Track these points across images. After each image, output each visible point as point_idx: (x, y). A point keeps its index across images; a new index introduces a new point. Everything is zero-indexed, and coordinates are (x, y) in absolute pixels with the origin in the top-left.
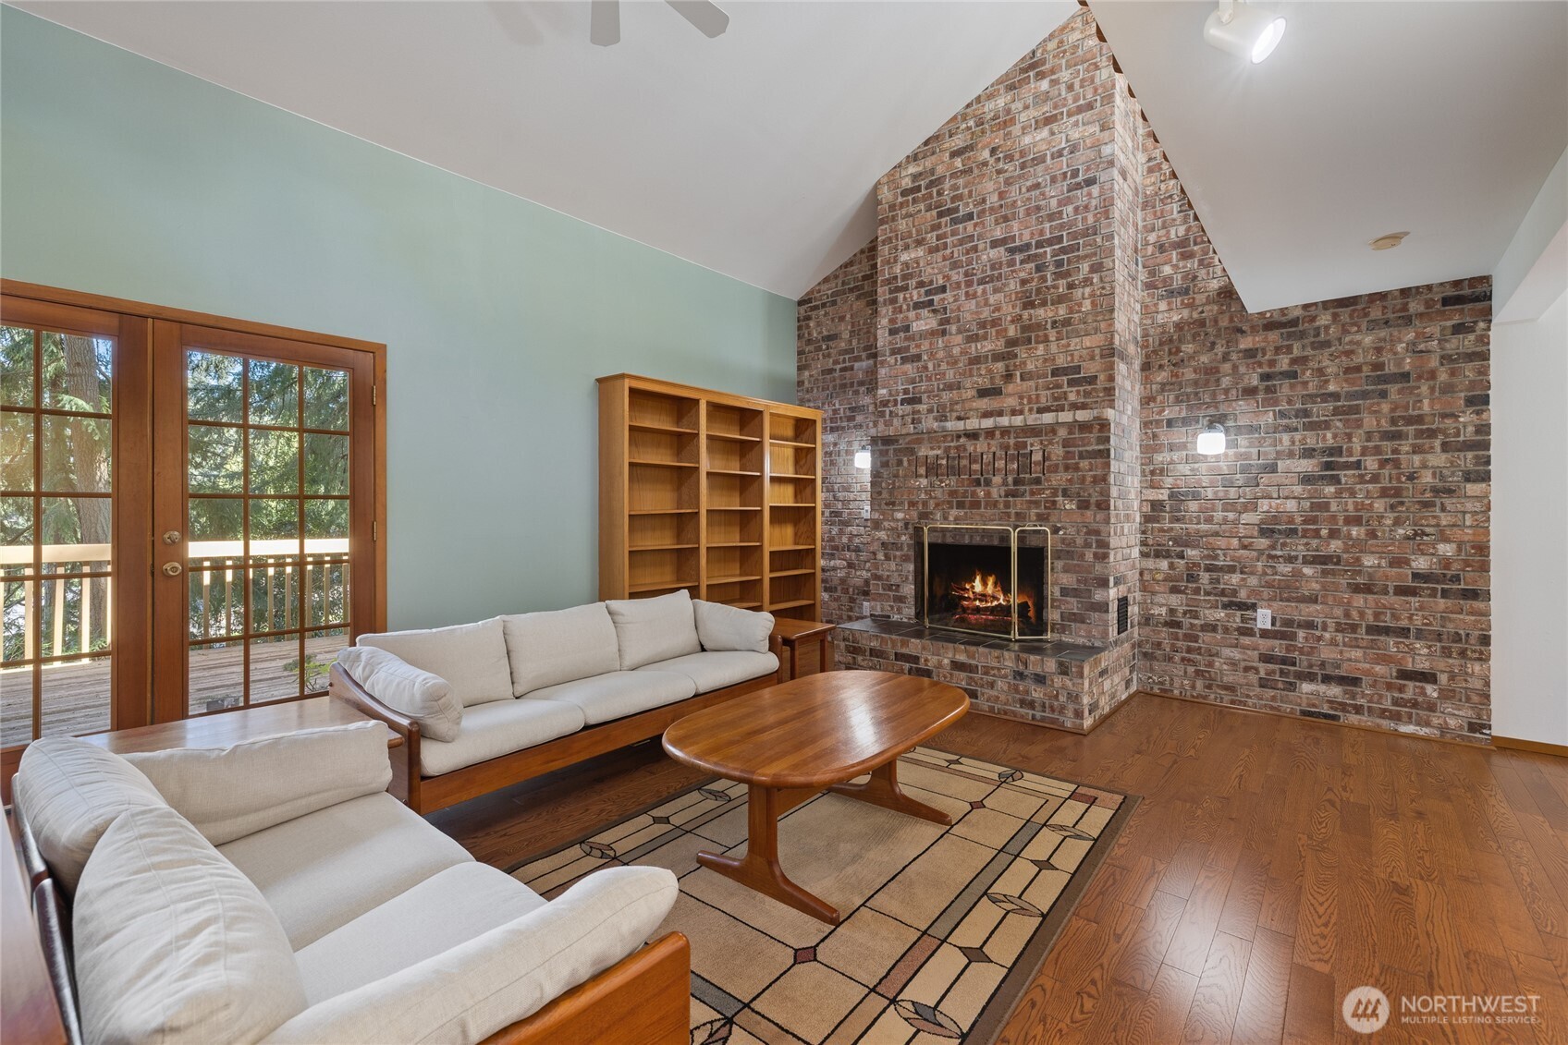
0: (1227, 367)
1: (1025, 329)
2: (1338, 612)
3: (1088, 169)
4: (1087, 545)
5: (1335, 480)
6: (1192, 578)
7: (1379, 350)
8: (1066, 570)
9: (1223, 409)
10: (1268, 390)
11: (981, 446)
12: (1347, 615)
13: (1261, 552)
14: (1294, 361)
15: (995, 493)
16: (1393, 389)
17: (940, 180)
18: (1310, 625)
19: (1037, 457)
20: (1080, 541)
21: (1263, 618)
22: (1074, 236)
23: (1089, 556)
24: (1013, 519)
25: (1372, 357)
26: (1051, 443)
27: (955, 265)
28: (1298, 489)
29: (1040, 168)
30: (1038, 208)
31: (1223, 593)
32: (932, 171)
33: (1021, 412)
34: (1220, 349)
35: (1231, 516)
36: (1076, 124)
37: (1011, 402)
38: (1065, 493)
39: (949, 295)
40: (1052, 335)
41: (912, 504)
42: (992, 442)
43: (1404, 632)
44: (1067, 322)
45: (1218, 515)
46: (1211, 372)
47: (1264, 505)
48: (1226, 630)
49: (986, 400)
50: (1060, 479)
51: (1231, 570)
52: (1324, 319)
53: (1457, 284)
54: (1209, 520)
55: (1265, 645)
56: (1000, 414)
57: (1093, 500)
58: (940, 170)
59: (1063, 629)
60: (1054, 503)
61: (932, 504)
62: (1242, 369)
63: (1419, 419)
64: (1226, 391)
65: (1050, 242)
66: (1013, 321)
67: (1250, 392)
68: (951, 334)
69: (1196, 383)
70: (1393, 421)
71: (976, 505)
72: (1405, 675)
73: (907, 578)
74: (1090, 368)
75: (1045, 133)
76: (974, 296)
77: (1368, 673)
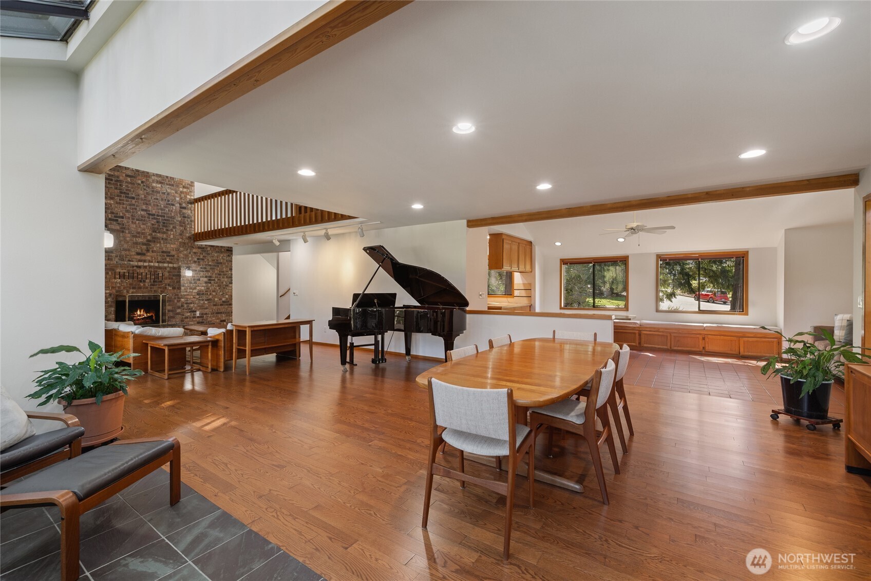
0: (190, 255)
1: (153, 238)
2: (211, 310)
3: (172, 201)
4: (175, 298)
5: (211, 283)
6: (182, 306)
7: (217, 257)
8: (169, 305)
9: (189, 265)
10: (199, 262)
11: (142, 270)
12: (212, 311)
13: (197, 299)
14: (203, 256)
15: (147, 285)
16: (220, 265)
17: (121, 181)
18: (206, 314)
19: (160, 275)
20: (173, 297)
21: (198, 314)
22: (169, 217)
23: (176, 301)
24: (153, 292)
25: (216, 258)
26: (165, 271)
27: (127, 211)
28: (204, 285)
29: (158, 195)
30: (158, 206)
31: (189, 309)
32: (118, 177)
33: (152, 262)
34: (189, 251)
35: (191, 290)
36: (169, 188)
37: (148, 258)
38: (169, 285)
39: (125, 221)
40: (162, 242)
41: (113, 287)
42: (146, 270)
43: (221, 313)
44: (166, 239)
45: (188, 290)
46: (186, 256)
47: (198, 288)
48: (190, 318)
49: (139, 256)
50: (167, 281)
51: (191, 303)
52: (209, 249)
53: (228, 247)
54: (186, 292)
55: (198, 319)
56: (145, 261)
57: (176, 287)
58: (121, 178)
59: (169, 321)
60: (166, 288)
61: (122, 288)
62: (193, 256)
63: (223, 272)
64: (190, 261)
65: (161, 216)
66: (149, 235)
67: (195, 262)
68: (125, 233)
69: (183, 258)
70: (220, 272)
71: (140, 288)
72: (222, 321)
73: (111, 313)
74: (173, 253)
75: (160, 186)
76: (135, 223)
77: (216, 322)
